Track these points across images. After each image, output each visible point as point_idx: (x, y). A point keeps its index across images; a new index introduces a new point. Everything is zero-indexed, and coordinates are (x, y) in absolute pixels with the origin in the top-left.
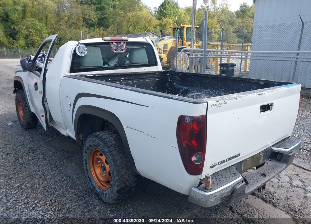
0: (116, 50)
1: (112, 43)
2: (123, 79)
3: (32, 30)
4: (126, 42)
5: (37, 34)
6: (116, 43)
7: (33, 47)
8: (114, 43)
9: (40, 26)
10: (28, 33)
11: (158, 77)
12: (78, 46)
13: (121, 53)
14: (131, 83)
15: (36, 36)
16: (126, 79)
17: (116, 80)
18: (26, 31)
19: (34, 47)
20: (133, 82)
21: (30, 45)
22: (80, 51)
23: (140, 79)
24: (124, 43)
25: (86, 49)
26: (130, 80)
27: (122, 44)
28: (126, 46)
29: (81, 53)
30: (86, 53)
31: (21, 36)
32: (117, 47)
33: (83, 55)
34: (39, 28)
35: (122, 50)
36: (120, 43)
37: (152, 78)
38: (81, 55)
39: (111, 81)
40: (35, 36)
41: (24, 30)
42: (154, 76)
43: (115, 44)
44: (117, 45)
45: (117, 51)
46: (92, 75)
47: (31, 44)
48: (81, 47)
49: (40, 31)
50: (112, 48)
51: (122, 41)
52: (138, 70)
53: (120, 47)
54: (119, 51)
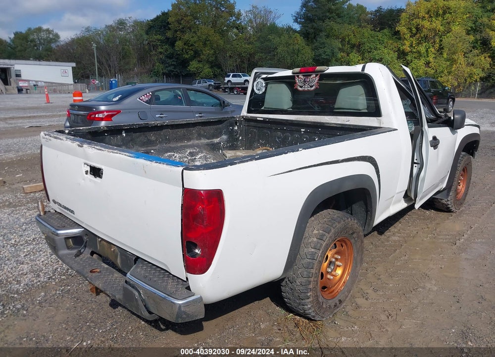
0: (301, 87)
1: (298, 76)
2: (304, 130)
4: (319, 74)
6: (304, 76)
8: (300, 76)
12: (257, 82)
13: (308, 91)
14: (316, 139)
16: (308, 132)
20: (319, 138)
22: (258, 88)
24: (316, 75)
25: (264, 85)
27: (312, 77)
28: (319, 80)
29: (259, 90)
30: (264, 89)
32: (305, 81)
33: (261, 93)
35: (312, 87)
36: (310, 75)
38: (258, 93)
39: (287, 130)
43: (302, 77)
44: (304, 79)
45: (303, 89)
46: (262, 119)
48: (259, 83)
50: (296, 83)
51: (314, 72)
52: (336, 119)
53: (308, 82)
54: (306, 88)
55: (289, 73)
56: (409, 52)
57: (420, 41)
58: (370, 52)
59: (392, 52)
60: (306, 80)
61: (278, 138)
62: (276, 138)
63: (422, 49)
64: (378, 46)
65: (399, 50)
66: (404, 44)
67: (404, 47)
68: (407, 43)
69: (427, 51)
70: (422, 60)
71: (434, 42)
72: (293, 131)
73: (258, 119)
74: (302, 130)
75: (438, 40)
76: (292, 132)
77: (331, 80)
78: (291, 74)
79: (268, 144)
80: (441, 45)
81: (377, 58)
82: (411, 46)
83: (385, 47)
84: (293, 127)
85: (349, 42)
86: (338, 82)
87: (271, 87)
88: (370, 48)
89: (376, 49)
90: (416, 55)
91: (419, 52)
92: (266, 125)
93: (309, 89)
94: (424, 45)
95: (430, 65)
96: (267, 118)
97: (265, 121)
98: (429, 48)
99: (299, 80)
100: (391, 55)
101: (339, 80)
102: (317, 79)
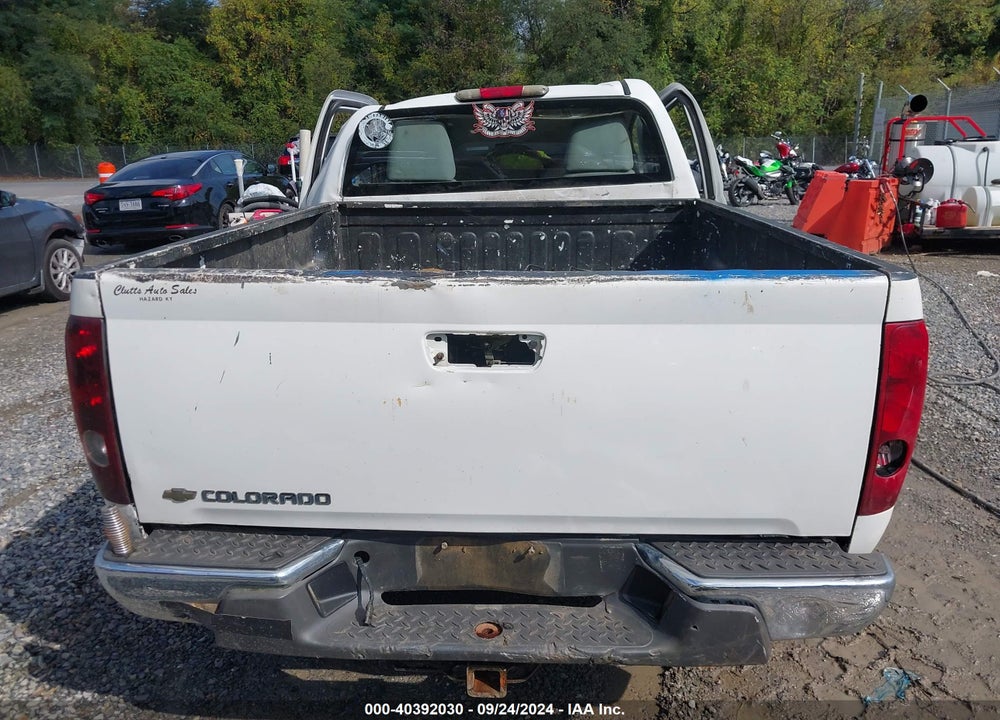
0: (491, 129)
1: (481, 107)
2: (511, 221)
3: (749, 83)
4: (533, 100)
5: (763, 92)
6: (495, 105)
7: (745, 132)
8: (485, 106)
9: (776, 67)
10: (738, 90)
11: (663, 223)
12: (367, 121)
13: (511, 137)
14: (543, 238)
15: (758, 98)
16: (523, 225)
17: (487, 225)
18: (732, 84)
19: (747, 134)
20: (550, 236)
21: (736, 129)
22: (371, 136)
23: (579, 224)
24: (526, 104)
25: (389, 127)
26: (538, 226)
27: (516, 107)
28: (534, 113)
29: (375, 139)
30: (389, 139)
31: (714, 103)
32: (498, 116)
33: (381, 146)
34: (771, 72)
35: (517, 128)
36: (512, 104)
37: (635, 224)
38: (373, 147)
39: (468, 226)
40: (755, 98)
41: (728, 82)
42: (643, 219)
43: (491, 108)
44: (498, 113)
45: (497, 133)
46: (401, 206)
47: (739, 125)
48: (375, 123)
49: (773, 84)
50: (477, 121)
51: (520, 97)
52: (578, 193)
53: (507, 118)
54: (505, 131)
55: (448, 99)
56: (244, 87)
57: (260, 66)
58: (164, 85)
59: (208, 86)
60: (502, 113)
61: (444, 245)
62: (439, 246)
63: (267, 80)
64: (177, 73)
65: (222, 82)
66: (231, 72)
67: (232, 77)
68: (237, 70)
69: (276, 85)
70: (271, 103)
71: (287, 69)
72: (482, 225)
73: (387, 206)
74: (506, 222)
75: (292, 66)
76: (479, 228)
77: (558, 113)
78: (456, 103)
79: (417, 261)
80: (300, 75)
81: (182, 98)
82: (245, 75)
83: (193, 76)
84: (483, 218)
85: (108, 62)
86: (574, 117)
87: (406, 133)
88: (161, 76)
89: (174, 78)
90: (258, 93)
91: (262, 88)
92: (408, 220)
93: (513, 132)
94: (269, 73)
95: (289, 112)
96: (415, 204)
97: (407, 210)
98: (280, 80)
99: (485, 114)
100: (210, 93)
101: (575, 114)
102: (529, 110)
